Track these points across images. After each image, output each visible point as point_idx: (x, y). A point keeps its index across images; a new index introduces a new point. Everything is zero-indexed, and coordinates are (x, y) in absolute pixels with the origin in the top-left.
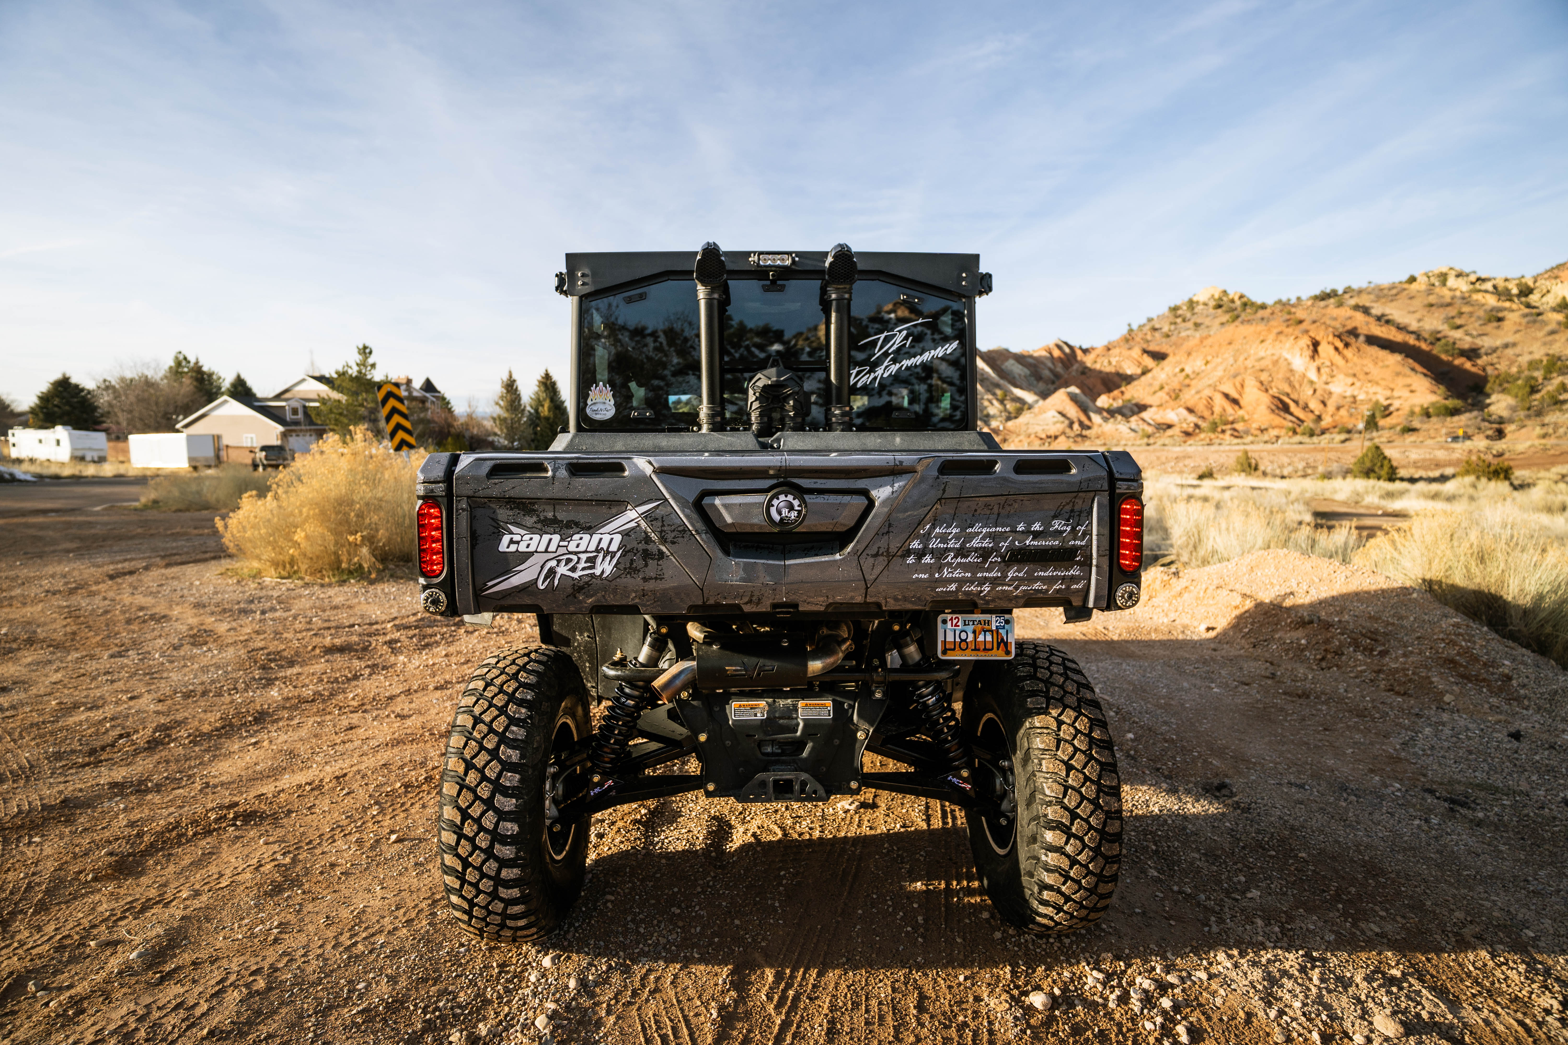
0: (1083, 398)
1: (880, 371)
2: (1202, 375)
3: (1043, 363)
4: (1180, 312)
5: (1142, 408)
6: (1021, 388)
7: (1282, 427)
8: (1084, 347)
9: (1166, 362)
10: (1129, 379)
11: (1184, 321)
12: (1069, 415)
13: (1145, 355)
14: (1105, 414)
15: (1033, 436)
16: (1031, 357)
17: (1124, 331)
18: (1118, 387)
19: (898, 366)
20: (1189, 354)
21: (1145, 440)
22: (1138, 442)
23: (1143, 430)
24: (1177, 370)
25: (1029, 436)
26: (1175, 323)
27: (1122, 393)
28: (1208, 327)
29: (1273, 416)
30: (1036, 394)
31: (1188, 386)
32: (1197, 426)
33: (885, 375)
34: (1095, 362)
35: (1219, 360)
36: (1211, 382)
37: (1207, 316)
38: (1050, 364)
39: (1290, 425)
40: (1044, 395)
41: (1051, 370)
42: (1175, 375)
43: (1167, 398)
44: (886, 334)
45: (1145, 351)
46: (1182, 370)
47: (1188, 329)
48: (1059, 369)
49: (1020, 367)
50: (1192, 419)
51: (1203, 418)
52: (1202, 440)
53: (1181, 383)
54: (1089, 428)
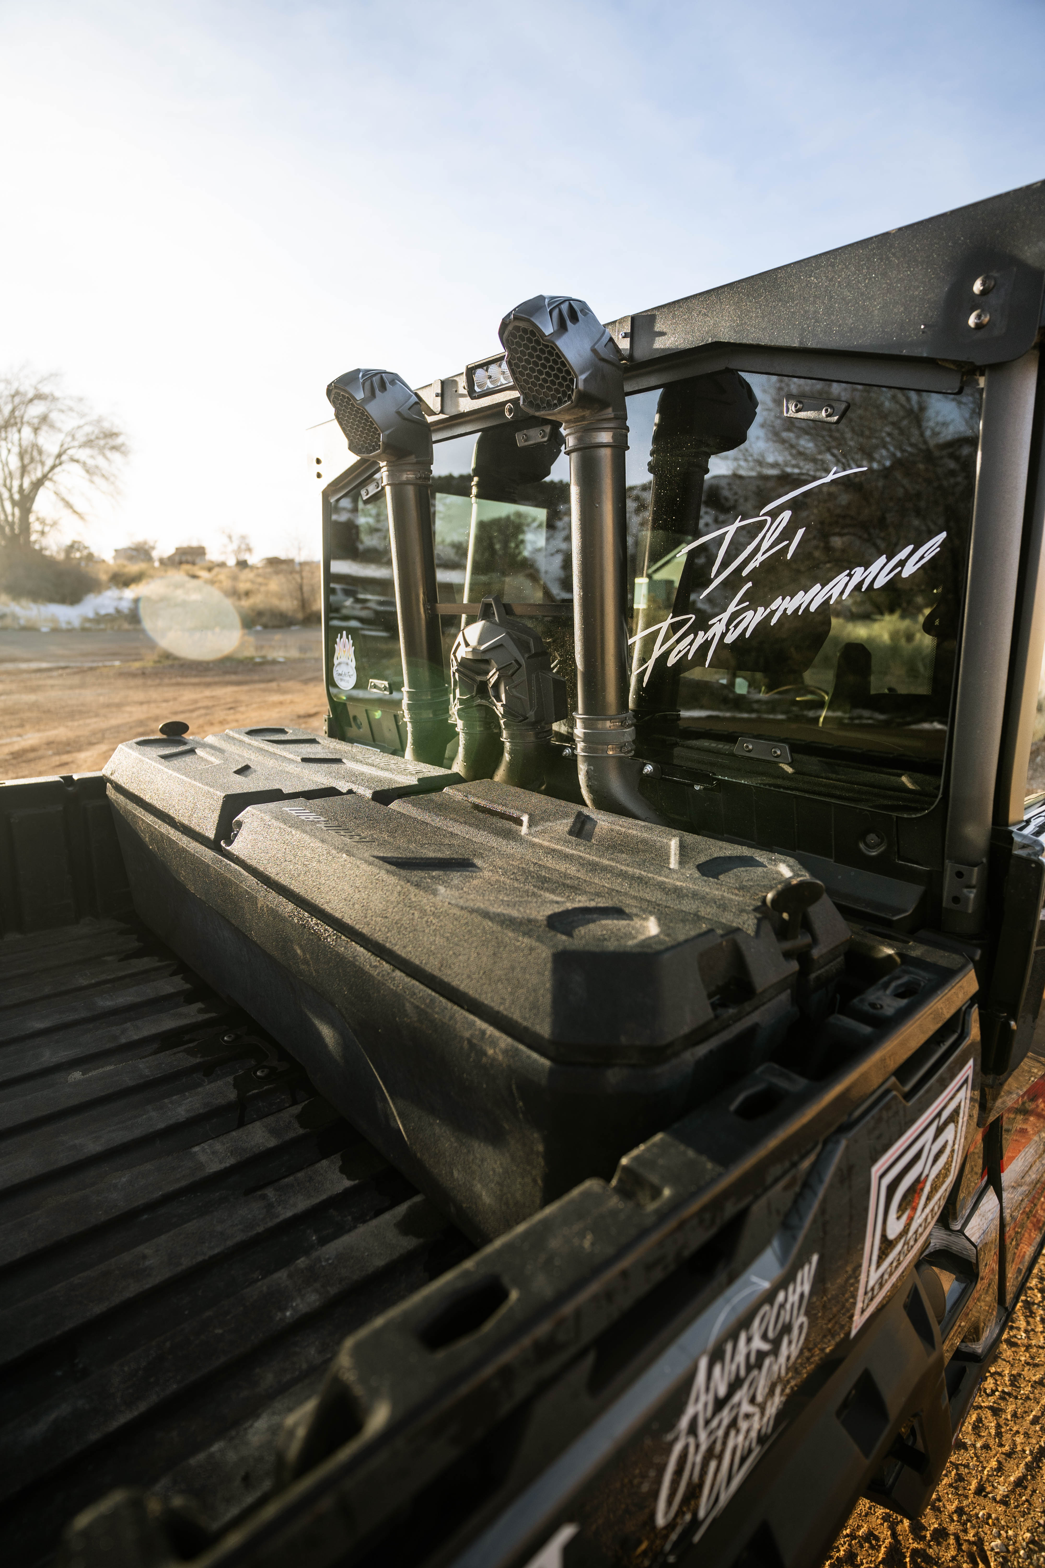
1: (718, 627)
19: (761, 613)
33: (729, 639)
44: (738, 524)
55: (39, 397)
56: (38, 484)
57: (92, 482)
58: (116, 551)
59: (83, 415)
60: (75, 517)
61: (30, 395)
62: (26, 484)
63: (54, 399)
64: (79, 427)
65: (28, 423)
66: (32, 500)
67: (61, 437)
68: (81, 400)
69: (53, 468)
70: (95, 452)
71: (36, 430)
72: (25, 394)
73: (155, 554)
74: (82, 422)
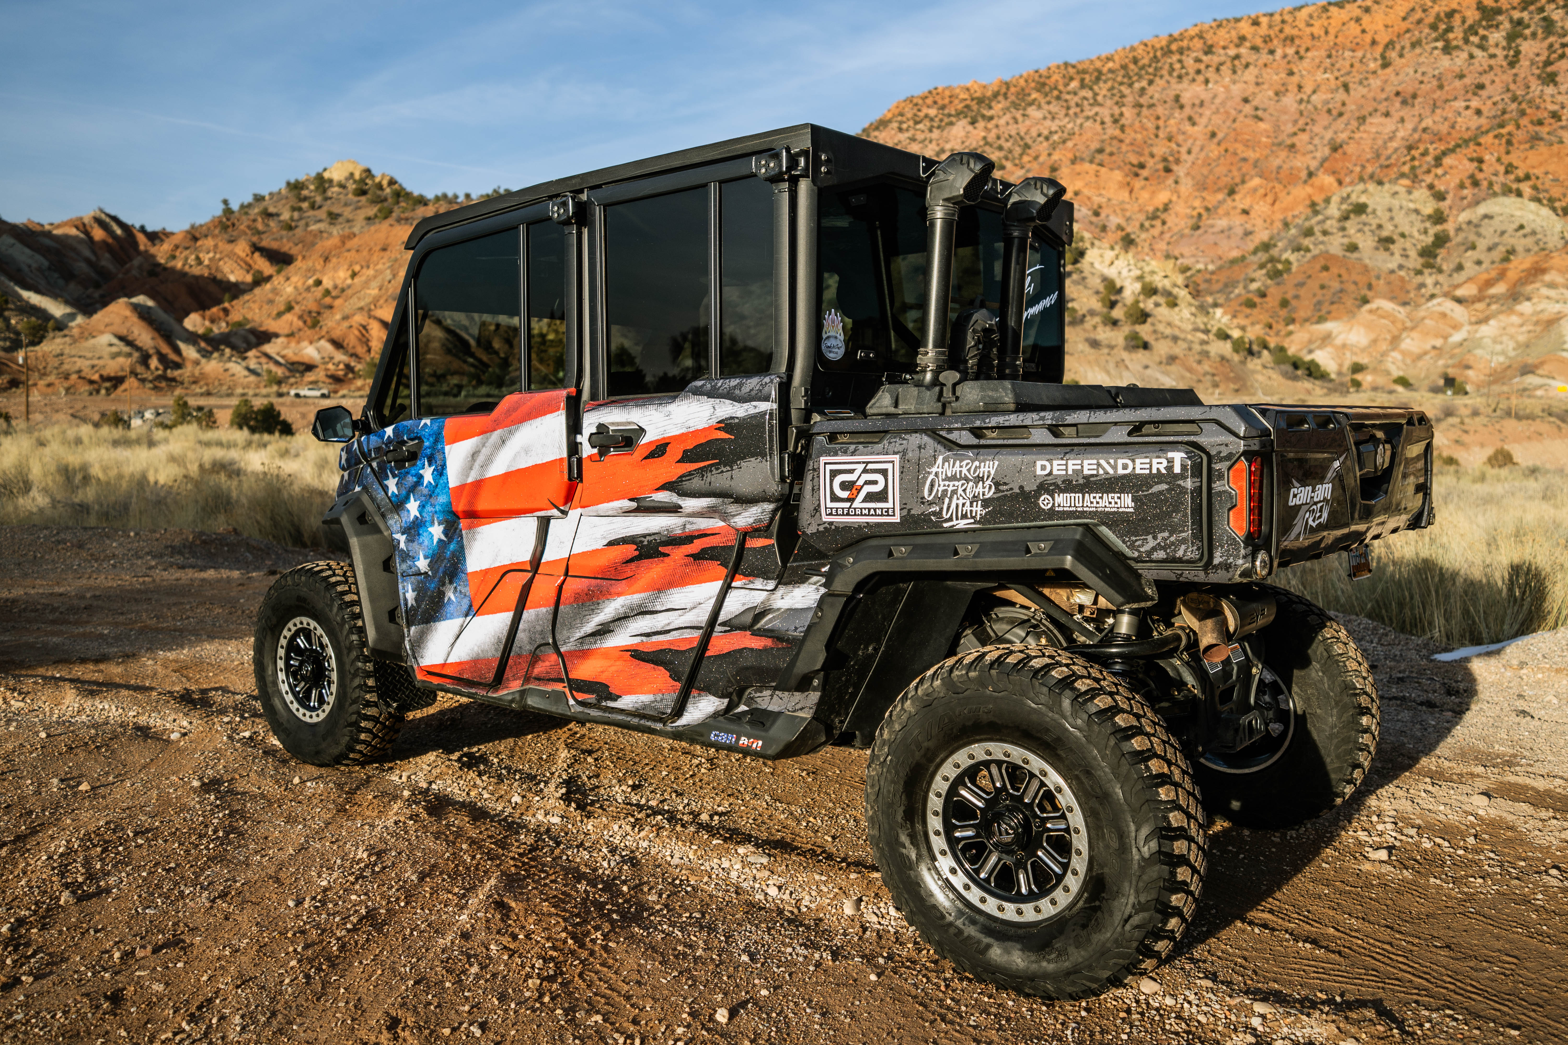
0: (162, 315)
2: (349, 292)
3: (73, 249)
4: (305, 193)
5: (265, 337)
6: (38, 291)
7: (461, 373)
8: (150, 228)
9: (292, 268)
10: (236, 290)
11: (313, 207)
12: (139, 343)
13: (257, 255)
14: (203, 344)
15: (74, 377)
16: (48, 234)
17: (218, 210)
18: (219, 302)
20: (326, 259)
21: (275, 388)
22: (264, 391)
23: (269, 372)
24: (311, 282)
25: (67, 377)
26: (300, 209)
27: (226, 311)
28: (348, 221)
29: (449, 358)
30: (67, 302)
31: (331, 307)
32: (349, 368)
34: (174, 257)
35: (371, 272)
36: (362, 304)
37: (346, 205)
38: (87, 253)
39: (472, 370)
40: (88, 307)
41: (88, 261)
42: (308, 289)
43: (301, 324)
45: (256, 248)
46: (318, 283)
47: (320, 221)
48: (106, 261)
49: (27, 251)
50: (340, 356)
51: (354, 355)
52: (359, 389)
53: (318, 302)
54: (178, 366)
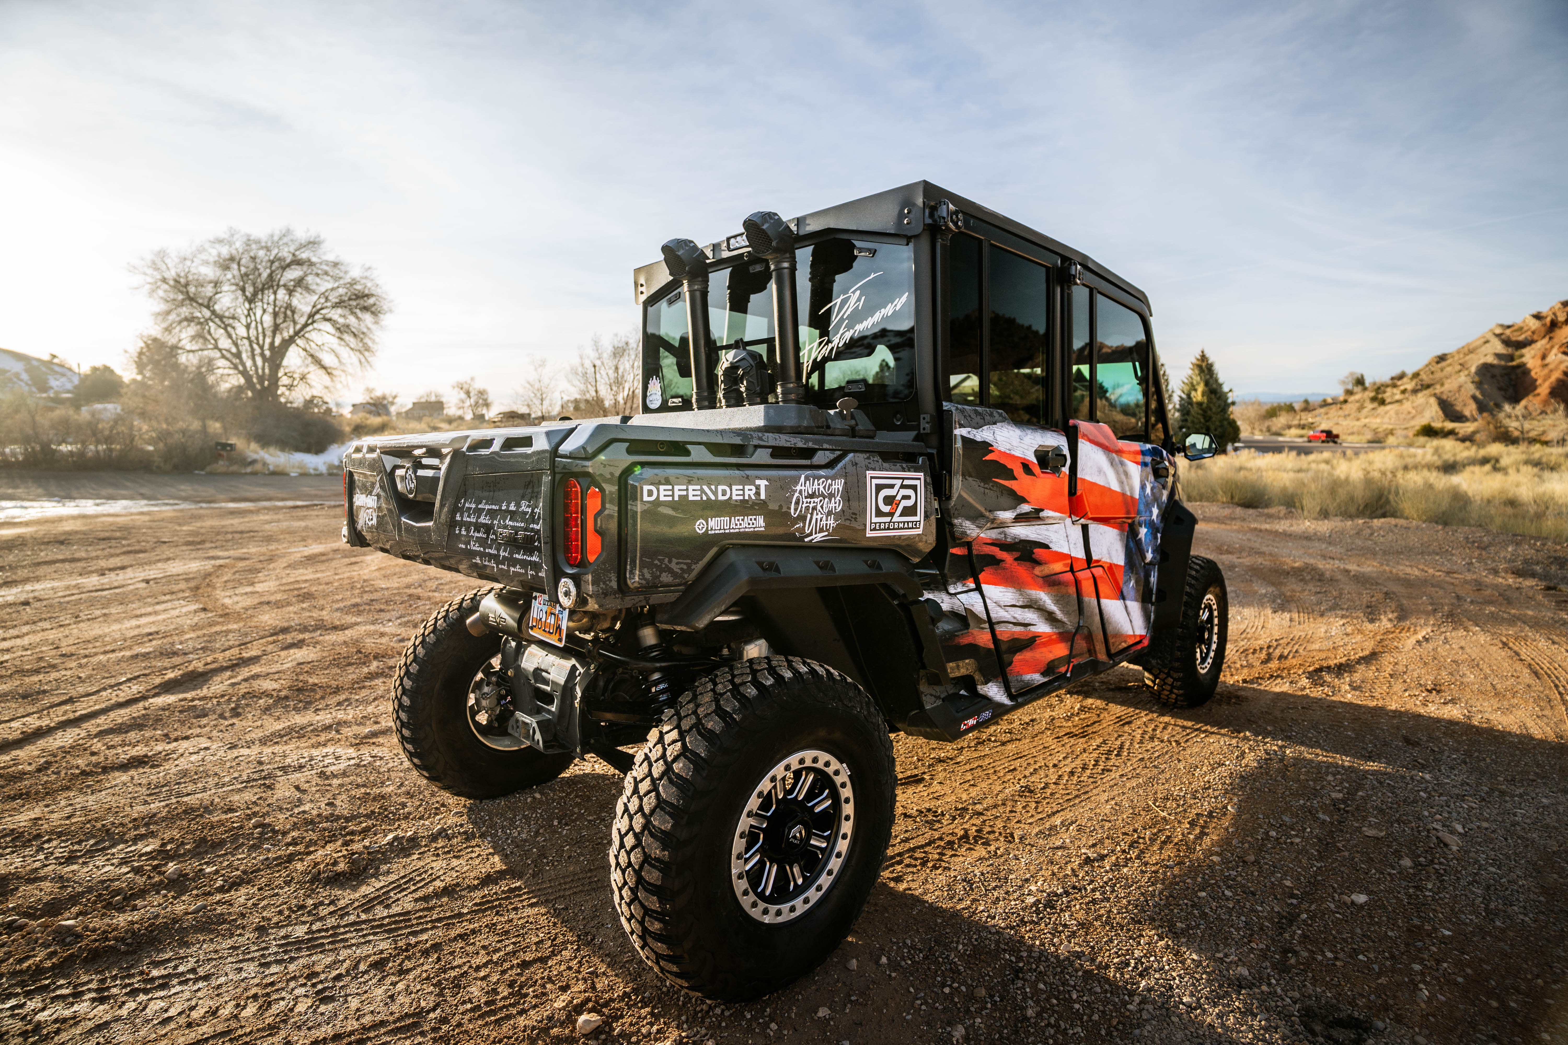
19: (852, 331)
55: (298, 262)
56: (289, 342)
57: (341, 339)
58: (354, 406)
59: (336, 278)
60: (322, 372)
61: (288, 261)
62: (277, 342)
63: (311, 264)
64: (332, 289)
65: (284, 286)
66: (283, 356)
67: (315, 298)
68: (336, 265)
69: (306, 325)
70: (346, 312)
71: (291, 292)
72: (284, 259)
73: (393, 409)
74: (336, 285)
